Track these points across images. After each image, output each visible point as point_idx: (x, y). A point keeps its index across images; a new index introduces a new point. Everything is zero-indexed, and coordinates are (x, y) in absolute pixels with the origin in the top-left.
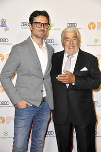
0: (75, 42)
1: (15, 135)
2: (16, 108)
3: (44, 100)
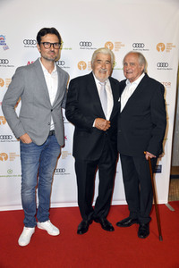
1: (22, 171)
2: (21, 143)
3: (52, 133)
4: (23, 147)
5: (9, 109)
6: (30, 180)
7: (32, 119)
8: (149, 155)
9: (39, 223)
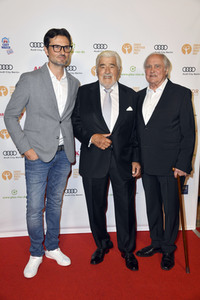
0: (112, 70)
1: (28, 192)
2: (26, 159)
3: (61, 149)
4: (29, 165)
5: (12, 121)
6: (37, 202)
7: (38, 132)
8: (178, 172)
9: (47, 252)
